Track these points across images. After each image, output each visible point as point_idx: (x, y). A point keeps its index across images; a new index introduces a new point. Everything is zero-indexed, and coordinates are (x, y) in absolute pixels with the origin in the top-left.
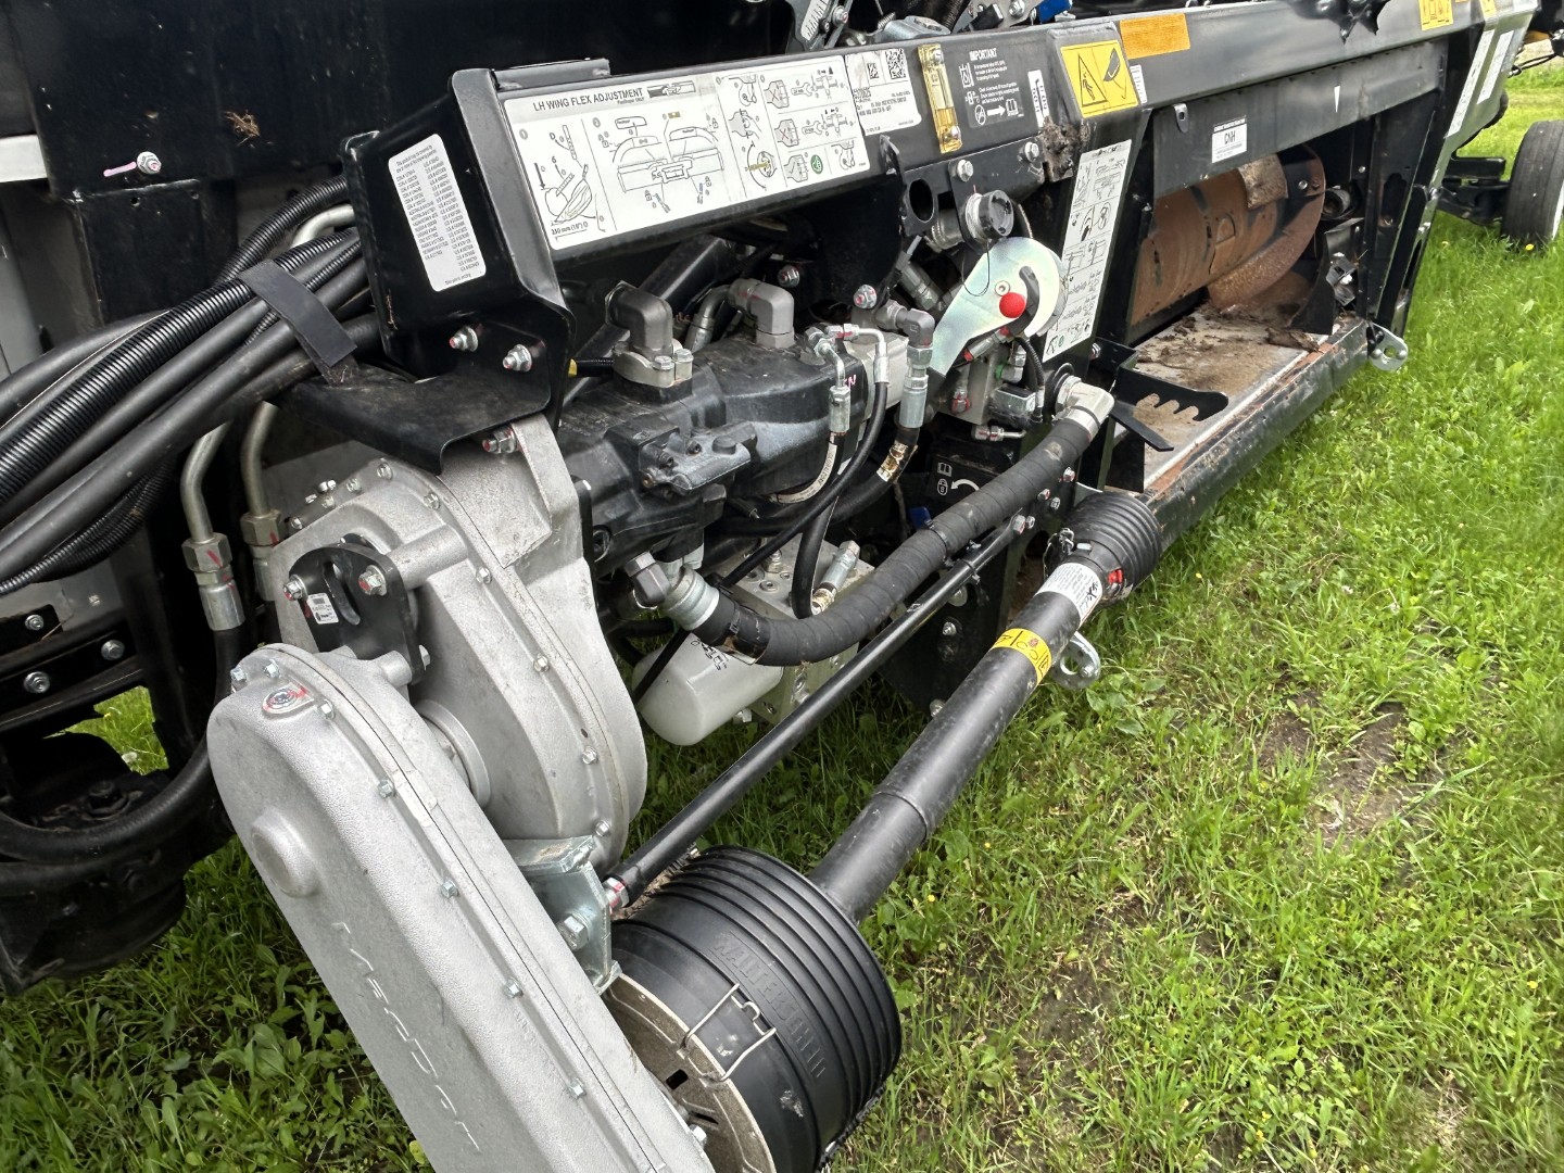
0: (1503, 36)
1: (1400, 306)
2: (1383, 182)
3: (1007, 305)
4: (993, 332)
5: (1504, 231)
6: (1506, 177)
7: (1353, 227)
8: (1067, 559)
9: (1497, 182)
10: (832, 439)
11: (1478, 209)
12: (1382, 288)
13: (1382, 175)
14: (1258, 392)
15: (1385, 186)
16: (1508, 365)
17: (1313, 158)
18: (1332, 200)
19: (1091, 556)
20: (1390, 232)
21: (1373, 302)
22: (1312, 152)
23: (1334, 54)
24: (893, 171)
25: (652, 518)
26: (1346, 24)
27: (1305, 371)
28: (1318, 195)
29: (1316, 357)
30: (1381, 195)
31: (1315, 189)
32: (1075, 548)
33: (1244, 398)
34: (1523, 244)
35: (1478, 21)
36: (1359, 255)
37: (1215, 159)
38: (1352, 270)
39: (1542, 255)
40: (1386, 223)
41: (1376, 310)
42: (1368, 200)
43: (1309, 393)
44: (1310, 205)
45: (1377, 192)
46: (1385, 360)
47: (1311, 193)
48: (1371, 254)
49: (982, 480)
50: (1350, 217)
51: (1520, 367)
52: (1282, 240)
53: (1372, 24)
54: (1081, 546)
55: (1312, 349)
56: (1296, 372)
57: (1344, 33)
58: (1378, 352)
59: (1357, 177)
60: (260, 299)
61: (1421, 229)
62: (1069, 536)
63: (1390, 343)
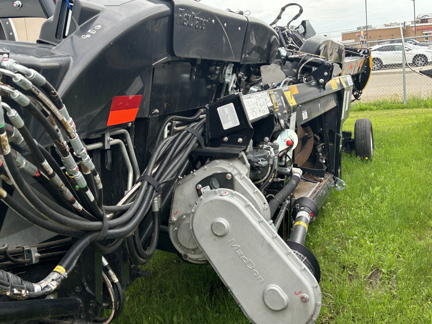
0: (348, 92)
1: (339, 171)
2: (328, 132)
3: (288, 143)
4: (284, 150)
5: (357, 154)
6: (353, 137)
7: (322, 146)
8: (299, 211)
9: (350, 139)
10: (270, 166)
11: (347, 148)
12: (334, 164)
13: (327, 130)
14: (312, 192)
15: (329, 133)
16: (373, 189)
17: (307, 126)
18: (315, 139)
19: (305, 209)
20: (333, 147)
21: (333, 169)
22: (307, 125)
23: (317, 96)
24: (272, 114)
25: (253, 175)
26: (319, 88)
27: (322, 186)
28: (311, 137)
29: (323, 183)
30: (328, 136)
31: (310, 135)
32: (300, 209)
33: (309, 193)
34: (364, 158)
35: (342, 88)
36: (325, 155)
37: (304, 119)
38: (325, 159)
39: (371, 161)
40: (331, 145)
41: (333, 171)
42: (325, 138)
43: (324, 193)
44: (309, 140)
45: (327, 136)
46: (339, 187)
47: (309, 136)
48: (329, 154)
49: (275, 194)
50: (321, 143)
51: (377, 188)
52: (303, 150)
53: (324, 89)
54: (301, 208)
55: (321, 181)
56: (319, 187)
57: (320, 90)
58: (337, 185)
59: (320, 132)
60: (190, 132)
61: (340, 147)
62: (298, 206)
63: (340, 182)
